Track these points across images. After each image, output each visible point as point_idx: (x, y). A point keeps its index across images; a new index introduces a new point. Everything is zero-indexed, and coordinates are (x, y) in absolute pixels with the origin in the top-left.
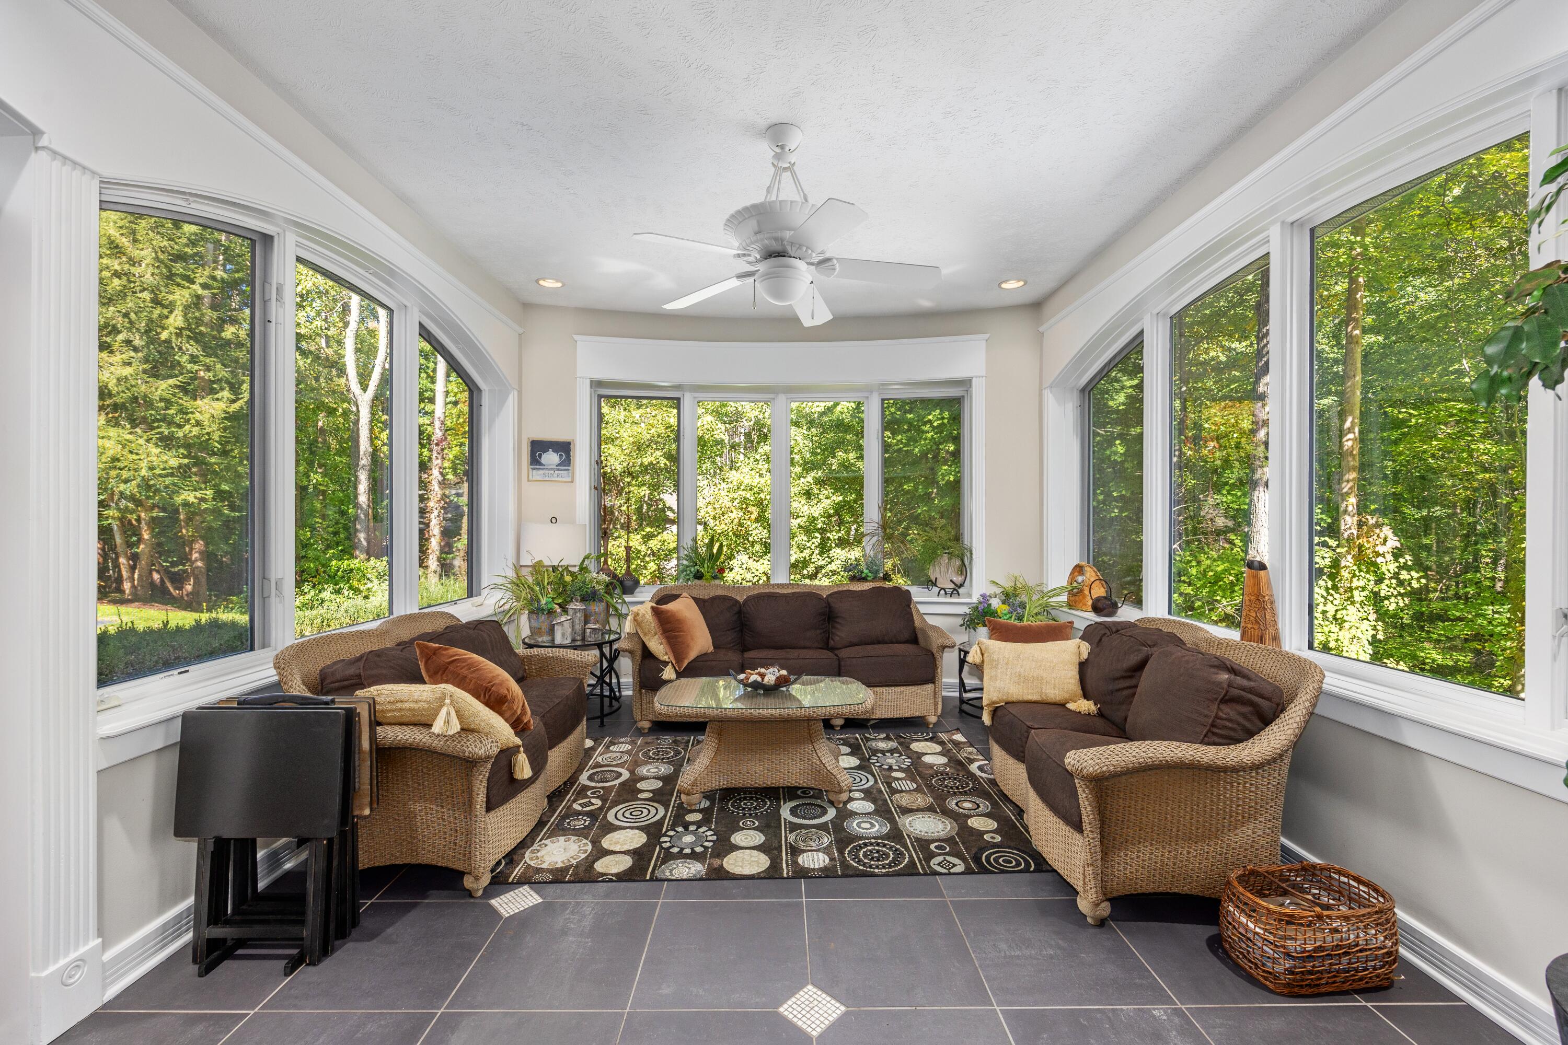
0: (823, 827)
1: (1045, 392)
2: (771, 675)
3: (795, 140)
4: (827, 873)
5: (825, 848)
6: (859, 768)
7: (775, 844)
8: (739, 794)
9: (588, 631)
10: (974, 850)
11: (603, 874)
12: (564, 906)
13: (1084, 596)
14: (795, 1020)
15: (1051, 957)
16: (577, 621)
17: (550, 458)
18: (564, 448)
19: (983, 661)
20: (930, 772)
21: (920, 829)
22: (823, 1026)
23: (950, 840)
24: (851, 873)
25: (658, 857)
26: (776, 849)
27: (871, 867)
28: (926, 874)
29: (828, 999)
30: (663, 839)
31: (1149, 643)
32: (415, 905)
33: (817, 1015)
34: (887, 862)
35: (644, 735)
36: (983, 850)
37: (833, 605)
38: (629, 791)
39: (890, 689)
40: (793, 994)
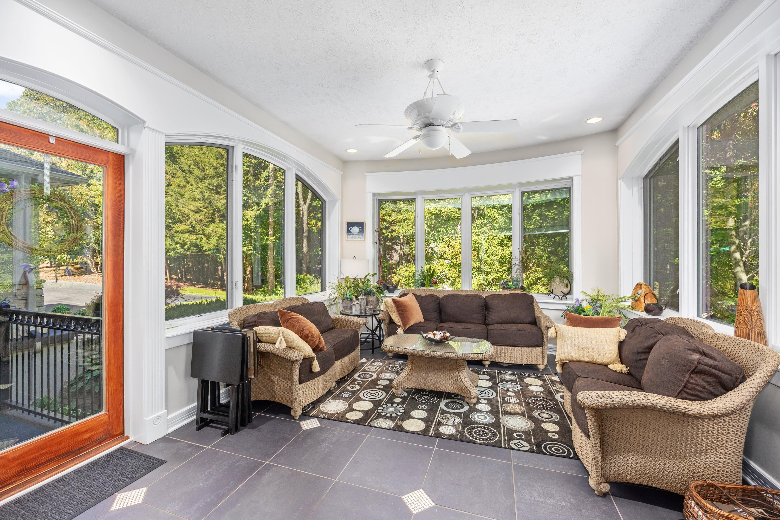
0: (459, 415)
1: (619, 181)
2: (438, 335)
3: (440, 67)
4: (452, 437)
5: (455, 425)
6: (490, 388)
7: (431, 419)
8: (423, 393)
9: (367, 309)
10: (539, 440)
11: (348, 419)
12: (328, 430)
13: (641, 303)
14: (408, 504)
15: (563, 507)
16: (362, 304)
17: (355, 230)
18: (361, 225)
19: (557, 336)
20: (530, 395)
21: (512, 424)
22: (420, 510)
23: (527, 433)
24: (464, 439)
25: (375, 416)
26: (431, 421)
27: (476, 439)
28: (505, 448)
29: (428, 498)
30: (380, 408)
31: (663, 332)
32: (273, 418)
33: (419, 504)
34: (486, 438)
35: (390, 359)
36: (545, 441)
37: (488, 302)
38: (373, 384)
39: (515, 348)
40: (412, 492)
